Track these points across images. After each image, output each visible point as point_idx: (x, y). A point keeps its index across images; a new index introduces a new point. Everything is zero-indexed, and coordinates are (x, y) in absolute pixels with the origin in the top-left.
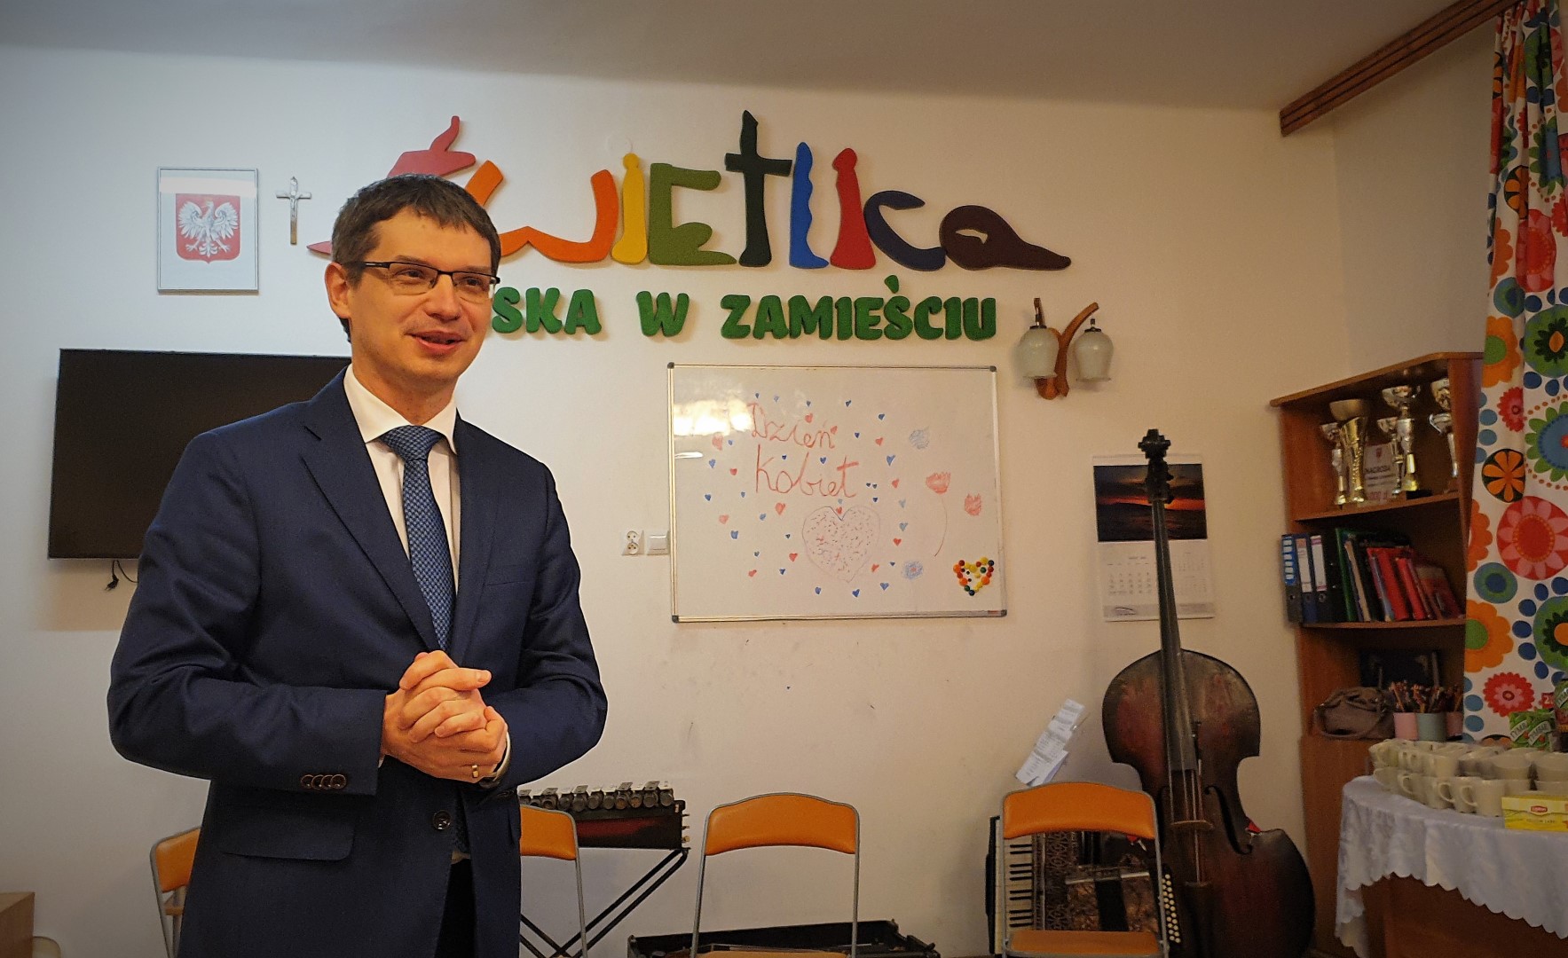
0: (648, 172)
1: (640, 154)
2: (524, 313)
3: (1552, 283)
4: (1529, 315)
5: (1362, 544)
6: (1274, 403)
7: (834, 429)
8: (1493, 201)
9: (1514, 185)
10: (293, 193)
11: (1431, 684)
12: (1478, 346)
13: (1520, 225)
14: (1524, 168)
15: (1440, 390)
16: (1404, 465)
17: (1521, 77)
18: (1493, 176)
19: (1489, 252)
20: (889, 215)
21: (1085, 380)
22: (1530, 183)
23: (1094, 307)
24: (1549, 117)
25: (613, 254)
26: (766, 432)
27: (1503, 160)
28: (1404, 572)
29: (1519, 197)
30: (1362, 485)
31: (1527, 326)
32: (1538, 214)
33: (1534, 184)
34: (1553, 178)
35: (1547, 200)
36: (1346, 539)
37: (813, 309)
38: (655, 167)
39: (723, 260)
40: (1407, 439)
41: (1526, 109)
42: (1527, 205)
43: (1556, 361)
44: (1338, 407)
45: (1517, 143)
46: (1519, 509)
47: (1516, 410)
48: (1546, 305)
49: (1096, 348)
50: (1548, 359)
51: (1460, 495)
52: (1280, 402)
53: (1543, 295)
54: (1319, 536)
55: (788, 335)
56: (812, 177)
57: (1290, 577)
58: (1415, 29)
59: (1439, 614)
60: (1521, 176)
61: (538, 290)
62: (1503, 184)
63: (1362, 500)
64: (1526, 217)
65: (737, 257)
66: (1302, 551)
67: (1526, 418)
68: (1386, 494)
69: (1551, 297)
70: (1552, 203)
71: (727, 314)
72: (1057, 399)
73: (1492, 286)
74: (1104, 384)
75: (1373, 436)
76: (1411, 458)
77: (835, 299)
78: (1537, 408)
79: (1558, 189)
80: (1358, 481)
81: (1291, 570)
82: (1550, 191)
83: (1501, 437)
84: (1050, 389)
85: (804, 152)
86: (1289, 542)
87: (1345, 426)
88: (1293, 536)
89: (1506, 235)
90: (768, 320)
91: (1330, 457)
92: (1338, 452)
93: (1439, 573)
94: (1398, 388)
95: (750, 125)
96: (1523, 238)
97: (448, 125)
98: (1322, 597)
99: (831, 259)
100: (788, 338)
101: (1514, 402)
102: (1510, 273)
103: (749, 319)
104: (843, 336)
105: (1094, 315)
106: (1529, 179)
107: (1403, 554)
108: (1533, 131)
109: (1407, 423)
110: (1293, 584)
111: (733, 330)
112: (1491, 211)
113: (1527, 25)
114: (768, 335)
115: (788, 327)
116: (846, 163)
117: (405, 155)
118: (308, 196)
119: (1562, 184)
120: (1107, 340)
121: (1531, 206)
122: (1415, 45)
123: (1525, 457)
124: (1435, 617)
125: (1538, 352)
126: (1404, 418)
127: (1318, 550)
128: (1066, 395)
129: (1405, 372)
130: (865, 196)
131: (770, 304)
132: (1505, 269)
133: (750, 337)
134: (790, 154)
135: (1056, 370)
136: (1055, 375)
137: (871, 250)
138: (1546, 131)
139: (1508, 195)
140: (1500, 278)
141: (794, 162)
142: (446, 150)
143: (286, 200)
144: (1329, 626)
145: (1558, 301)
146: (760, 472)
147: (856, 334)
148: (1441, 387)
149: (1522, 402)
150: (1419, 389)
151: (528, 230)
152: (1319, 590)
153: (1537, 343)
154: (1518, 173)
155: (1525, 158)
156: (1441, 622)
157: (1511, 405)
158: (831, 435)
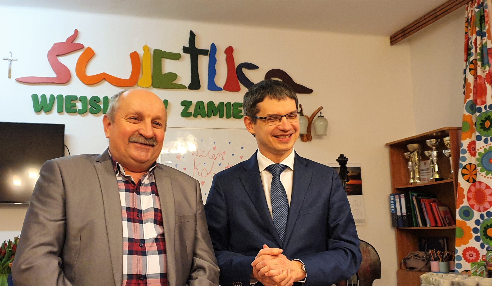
0: (152, 52)
1: (149, 46)
2: (102, 106)
3: (485, 102)
4: (478, 114)
5: (419, 198)
6: (387, 145)
7: (224, 153)
8: (465, 72)
9: (472, 66)
10: (10, 58)
11: (444, 251)
12: (460, 125)
13: (474, 81)
14: (475, 60)
15: (447, 141)
16: (433, 169)
17: (474, 27)
18: (465, 62)
19: (464, 90)
20: (245, 71)
21: (318, 135)
22: (478, 65)
23: (321, 108)
24: (484, 41)
25: (138, 84)
26: (198, 154)
27: (468, 57)
28: (434, 208)
29: (474, 70)
30: (419, 175)
31: (477, 118)
32: (481, 77)
33: (479, 66)
34: (486, 64)
35: (484, 72)
36: (414, 196)
37: (216, 107)
38: (156, 51)
39: (182, 87)
40: (435, 159)
41: (476, 39)
42: (477, 73)
43: (487, 131)
44: (410, 146)
45: (473, 51)
46: (475, 186)
47: (473, 149)
48: (484, 111)
49: (322, 123)
50: (484, 130)
51: (453, 180)
52: (389, 144)
53: (483, 107)
54: (403, 195)
55: (207, 117)
56: (217, 56)
57: (393, 210)
58: (438, 8)
59: (447, 225)
60: (474, 63)
61: (108, 97)
62: (468, 66)
63: (419, 181)
64: (477, 78)
65: (187, 87)
66: (397, 200)
67: (477, 152)
68: (428, 179)
69: (485, 108)
70: (486, 73)
71: (183, 108)
72: (308, 142)
73: (465, 103)
74: (325, 137)
75: (423, 157)
76: (436, 166)
77: (225, 103)
78: (481, 148)
79: (487, 68)
80: (418, 174)
81: (393, 207)
82: (485, 69)
83: (468, 159)
84: (305, 138)
85: (213, 46)
86: (393, 197)
87: (413, 154)
88: (394, 194)
89: (469, 83)
90: (199, 111)
91: (407, 165)
92: (410, 163)
93: (447, 209)
94: (432, 140)
95: (192, 36)
96: (475, 86)
97: (73, 33)
98: (404, 217)
99: (224, 87)
100: (207, 118)
101: (473, 146)
102: (471, 98)
103: (192, 110)
104: (228, 117)
105: (321, 111)
106: (477, 64)
107: (434, 202)
108: (479, 47)
109: (435, 153)
110: (394, 212)
111: (185, 114)
112: (464, 75)
113: (476, 8)
114: (199, 116)
115: (207, 113)
116: (229, 51)
117: (56, 44)
118: (16, 59)
119: (489, 66)
120: (326, 120)
121: (479, 74)
122: (438, 14)
123: (477, 166)
124: (445, 226)
125: (481, 128)
126: (434, 151)
127: (403, 200)
128: (311, 140)
129: (434, 134)
130: (237, 64)
131: (200, 104)
132: (469, 97)
133: (192, 117)
134: (208, 48)
135: (307, 131)
136: (307, 133)
137: (239, 85)
138: (483, 47)
139: (470, 70)
140: (468, 100)
141: (209, 51)
142: (72, 42)
143: (8, 61)
144: (406, 228)
145: (488, 109)
146: (195, 169)
147: (233, 117)
148: (447, 140)
149: (475, 146)
150: (439, 140)
151: (104, 74)
152: (403, 215)
153: (481, 124)
154: (474, 62)
155: (476, 56)
156: (447, 227)
157: (472, 147)
158: (223, 155)
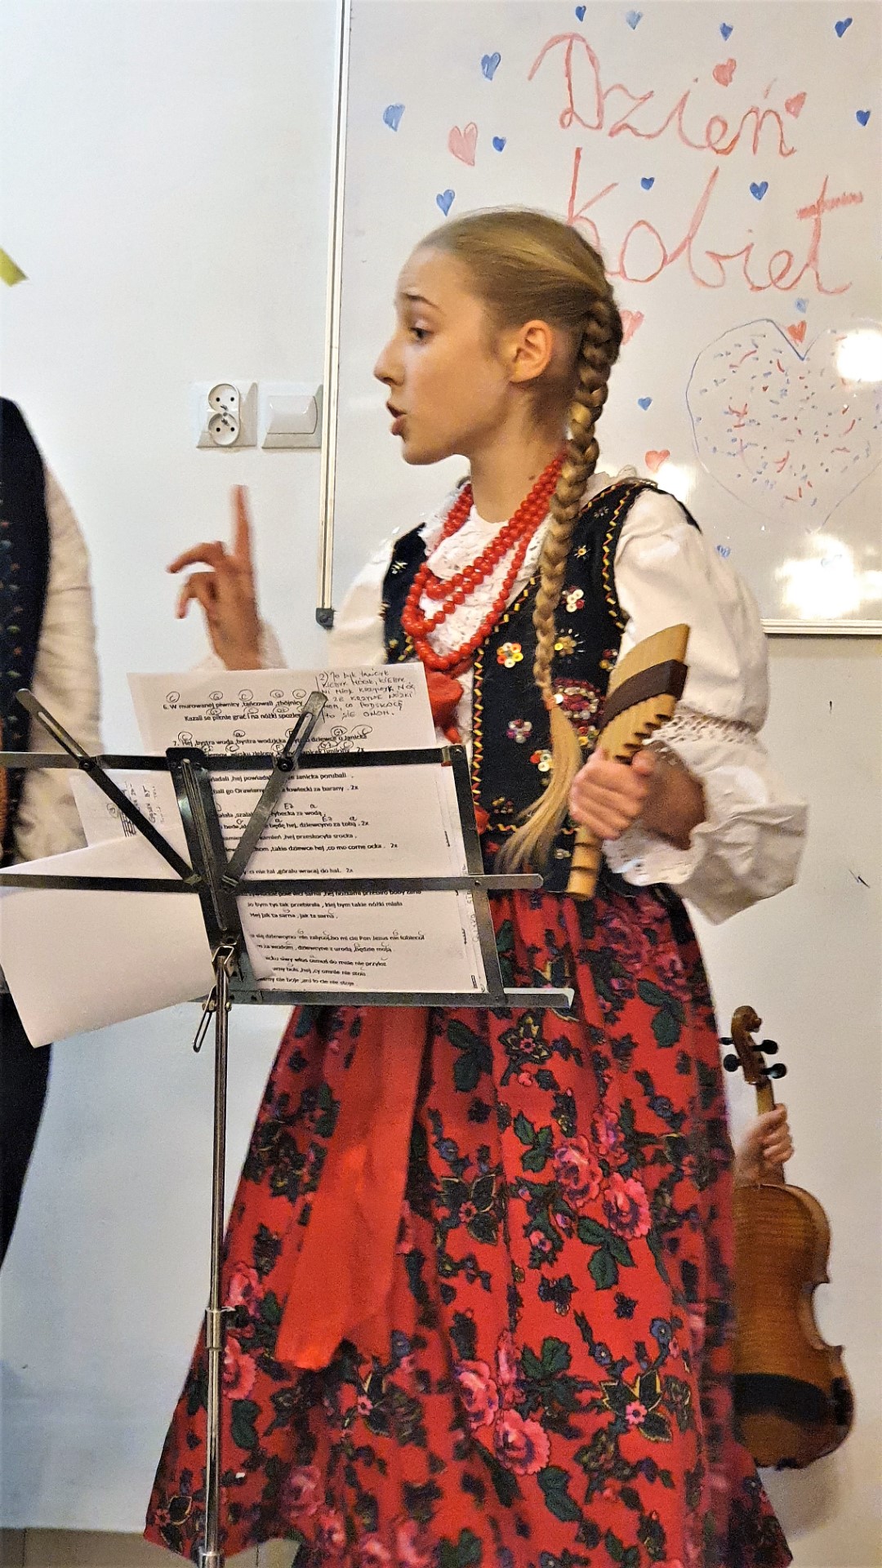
7: (796, 103)
26: (600, 112)
158: (787, 118)
